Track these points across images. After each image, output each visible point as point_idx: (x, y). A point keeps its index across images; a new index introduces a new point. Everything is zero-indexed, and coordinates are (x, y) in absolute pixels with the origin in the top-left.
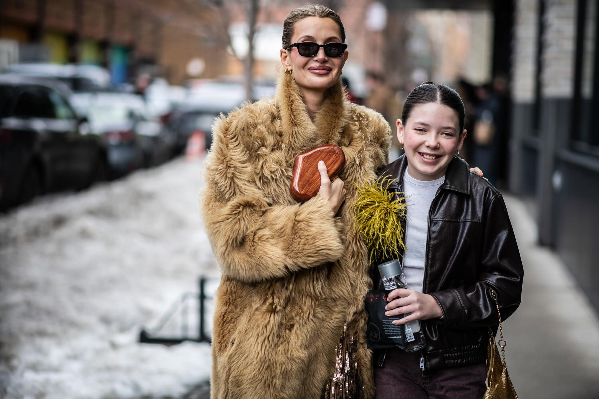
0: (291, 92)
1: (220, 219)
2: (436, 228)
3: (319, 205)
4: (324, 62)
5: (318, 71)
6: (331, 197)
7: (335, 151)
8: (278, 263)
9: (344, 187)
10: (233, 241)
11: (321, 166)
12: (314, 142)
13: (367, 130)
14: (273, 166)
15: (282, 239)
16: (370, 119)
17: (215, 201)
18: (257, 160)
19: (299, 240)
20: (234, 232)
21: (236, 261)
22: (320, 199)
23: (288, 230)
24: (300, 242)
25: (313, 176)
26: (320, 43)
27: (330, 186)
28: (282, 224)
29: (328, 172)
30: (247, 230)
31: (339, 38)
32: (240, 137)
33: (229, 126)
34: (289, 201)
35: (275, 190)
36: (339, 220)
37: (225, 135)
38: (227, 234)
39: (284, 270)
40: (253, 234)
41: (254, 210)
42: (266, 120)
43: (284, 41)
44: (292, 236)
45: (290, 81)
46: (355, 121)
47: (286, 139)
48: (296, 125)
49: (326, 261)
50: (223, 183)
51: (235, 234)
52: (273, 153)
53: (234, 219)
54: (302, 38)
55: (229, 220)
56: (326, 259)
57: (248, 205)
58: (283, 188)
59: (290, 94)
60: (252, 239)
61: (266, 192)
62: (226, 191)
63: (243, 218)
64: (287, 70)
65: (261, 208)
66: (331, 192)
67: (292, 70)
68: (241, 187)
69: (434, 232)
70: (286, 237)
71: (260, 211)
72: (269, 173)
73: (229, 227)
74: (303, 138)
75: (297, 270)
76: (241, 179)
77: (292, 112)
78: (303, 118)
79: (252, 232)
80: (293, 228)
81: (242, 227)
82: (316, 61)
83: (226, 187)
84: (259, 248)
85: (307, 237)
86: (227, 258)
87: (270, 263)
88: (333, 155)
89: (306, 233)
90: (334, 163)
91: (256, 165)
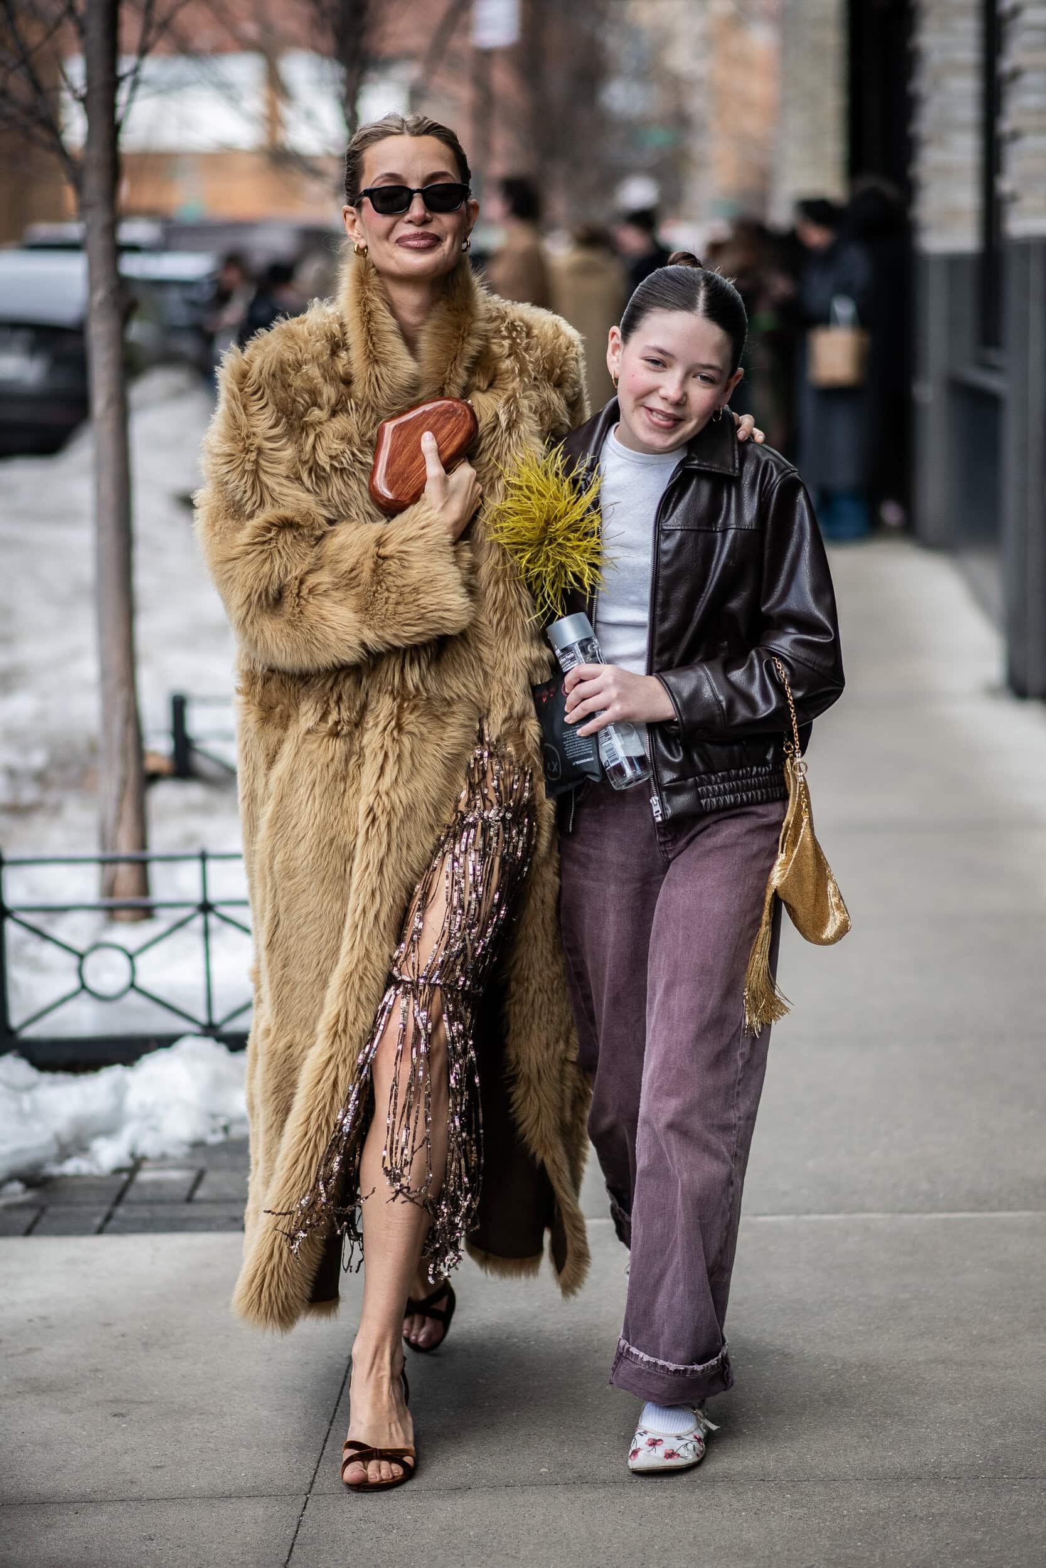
0: (368, 294)
1: (234, 552)
2: (668, 545)
3: (423, 524)
4: (424, 222)
5: (414, 243)
6: (446, 502)
7: (455, 411)
8: (348, 637)
9: (477, 480)
10: (260, 596)
11: (428, 442)
12: (414, 396)
13: (527, 356)
14: (335, 446)
15: (353, 592)
16: (535, 332)
17: (226, 518)
18: (304, 435)
19: (386, 594)
20: (260, 580)
21: (267, 634)
22: (425, 508)
23: (366, 575)
24: (388, 598)
25: (411, 463)
26: (414, 186)
27: (445, 482)
28: (353, 560)
29: (440, 453)
30: (286, 575)
31: (451, 173)
32: (268, 391)
33: (247, 367)
34: (368, 513)
35: (340, 493)
36: (467, 547)
37: (242, 386)
38: (248, 583)
39: (361, 650)
40: (297, 582)
41: (300, 534)
42: (321, 353)
43: (348, 190)
44: (372, 587)
45: (367, 272)
46: (504, 338)
47: (359, 389)
48: (377, 361)
49: (438, 633)
50: (239, 485)
51: (264, 583)
52: (334, 420)
53: (262, 552)
54: (378, 178)
55: (251, 556)
56: (438, 629)
57: (286, 525)
58: (355, 488)
59: (367, 299)
60: (295, 591)
61: (324, 497)
62: (245, 500)
63: (279, 551)
64: (358, 247)
65: (313, 529)
66: (447, 494)
67: (366, 247)
68: (274, 490)
69: (665, 553)
70: (360, 589)
71: (311, 536)
72: (327, 459)
73: (251, 570)
74: (391, 388)
75: (382, 650)
76: (273, 475)
77: (371, 334)
78: (389, 348)
79: (296, 579)
80: (374, 571)
81: (276, 569)
82: (410, 222)
83: (245, 492)
84: (310, 608)
85: (403, 589)
86: (250, 630)
87: (332, 638)
88: (451, 418)
89: (399, 582)
90: (452, 435)
91: (301, 445)
